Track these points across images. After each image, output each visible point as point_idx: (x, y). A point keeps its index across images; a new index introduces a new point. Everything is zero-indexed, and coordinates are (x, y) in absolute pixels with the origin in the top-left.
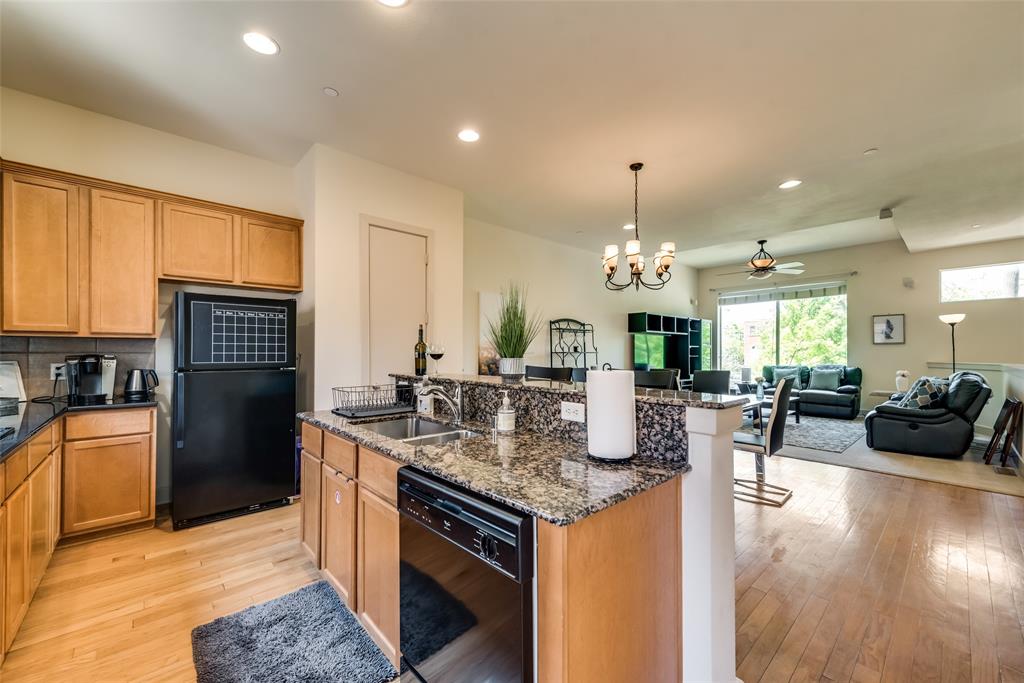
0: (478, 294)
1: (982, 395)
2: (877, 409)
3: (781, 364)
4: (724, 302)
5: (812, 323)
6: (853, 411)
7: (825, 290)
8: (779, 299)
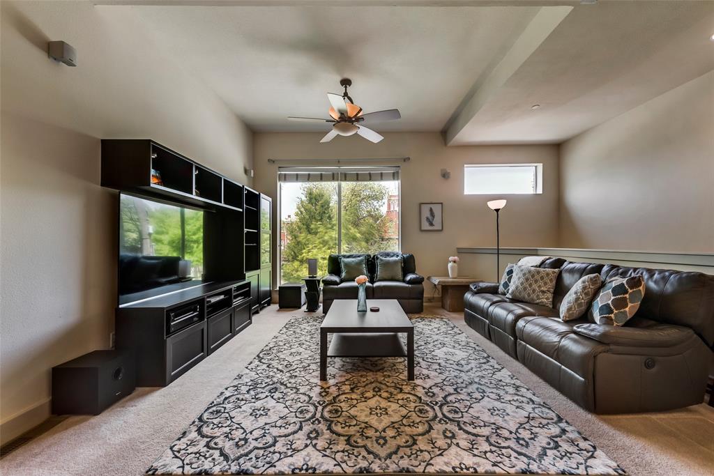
7: (381, 174)
8: (341, 180)
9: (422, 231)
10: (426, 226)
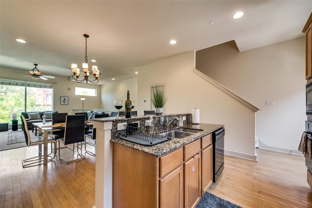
7: (45, 86)
8: (27, 86)
9: (61, 104)
10: (62, 103)
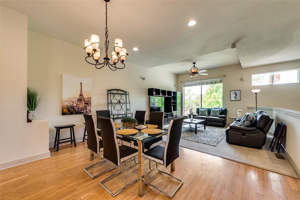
0: (62, 75)
1: (270, 121)
2: (230, 127)
3: (202, 107)
4: (185, 86)
5: (216, 94)
6: (224, 124)
7: (216, 81)
8: (202, 85)
